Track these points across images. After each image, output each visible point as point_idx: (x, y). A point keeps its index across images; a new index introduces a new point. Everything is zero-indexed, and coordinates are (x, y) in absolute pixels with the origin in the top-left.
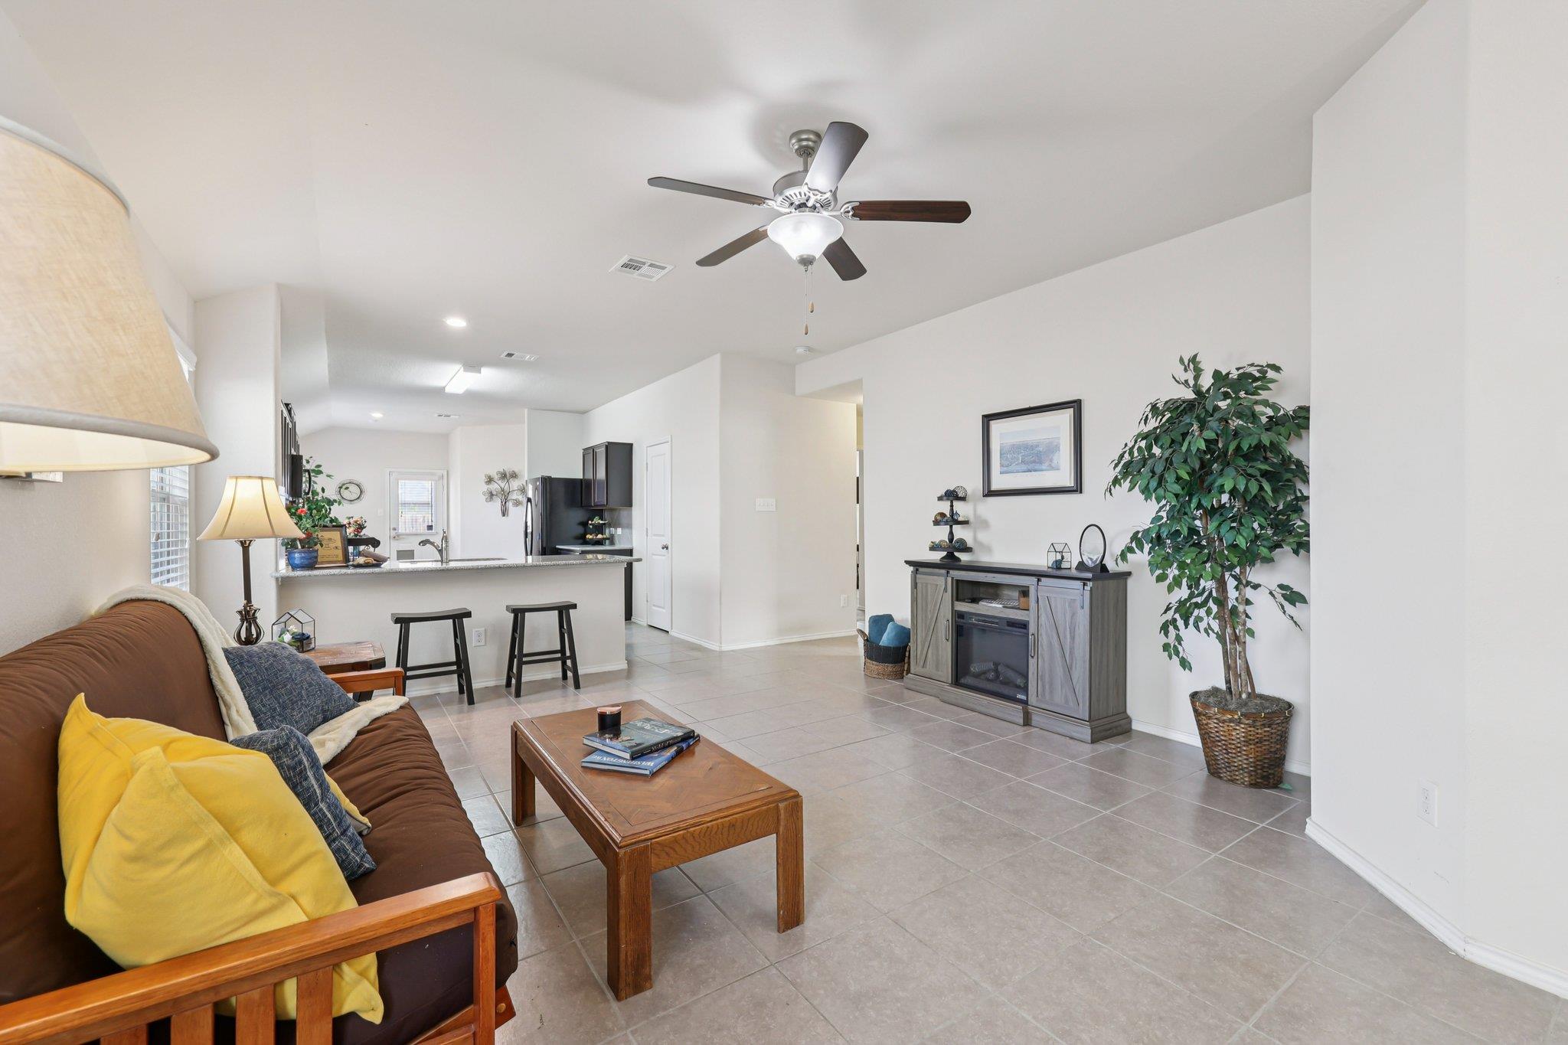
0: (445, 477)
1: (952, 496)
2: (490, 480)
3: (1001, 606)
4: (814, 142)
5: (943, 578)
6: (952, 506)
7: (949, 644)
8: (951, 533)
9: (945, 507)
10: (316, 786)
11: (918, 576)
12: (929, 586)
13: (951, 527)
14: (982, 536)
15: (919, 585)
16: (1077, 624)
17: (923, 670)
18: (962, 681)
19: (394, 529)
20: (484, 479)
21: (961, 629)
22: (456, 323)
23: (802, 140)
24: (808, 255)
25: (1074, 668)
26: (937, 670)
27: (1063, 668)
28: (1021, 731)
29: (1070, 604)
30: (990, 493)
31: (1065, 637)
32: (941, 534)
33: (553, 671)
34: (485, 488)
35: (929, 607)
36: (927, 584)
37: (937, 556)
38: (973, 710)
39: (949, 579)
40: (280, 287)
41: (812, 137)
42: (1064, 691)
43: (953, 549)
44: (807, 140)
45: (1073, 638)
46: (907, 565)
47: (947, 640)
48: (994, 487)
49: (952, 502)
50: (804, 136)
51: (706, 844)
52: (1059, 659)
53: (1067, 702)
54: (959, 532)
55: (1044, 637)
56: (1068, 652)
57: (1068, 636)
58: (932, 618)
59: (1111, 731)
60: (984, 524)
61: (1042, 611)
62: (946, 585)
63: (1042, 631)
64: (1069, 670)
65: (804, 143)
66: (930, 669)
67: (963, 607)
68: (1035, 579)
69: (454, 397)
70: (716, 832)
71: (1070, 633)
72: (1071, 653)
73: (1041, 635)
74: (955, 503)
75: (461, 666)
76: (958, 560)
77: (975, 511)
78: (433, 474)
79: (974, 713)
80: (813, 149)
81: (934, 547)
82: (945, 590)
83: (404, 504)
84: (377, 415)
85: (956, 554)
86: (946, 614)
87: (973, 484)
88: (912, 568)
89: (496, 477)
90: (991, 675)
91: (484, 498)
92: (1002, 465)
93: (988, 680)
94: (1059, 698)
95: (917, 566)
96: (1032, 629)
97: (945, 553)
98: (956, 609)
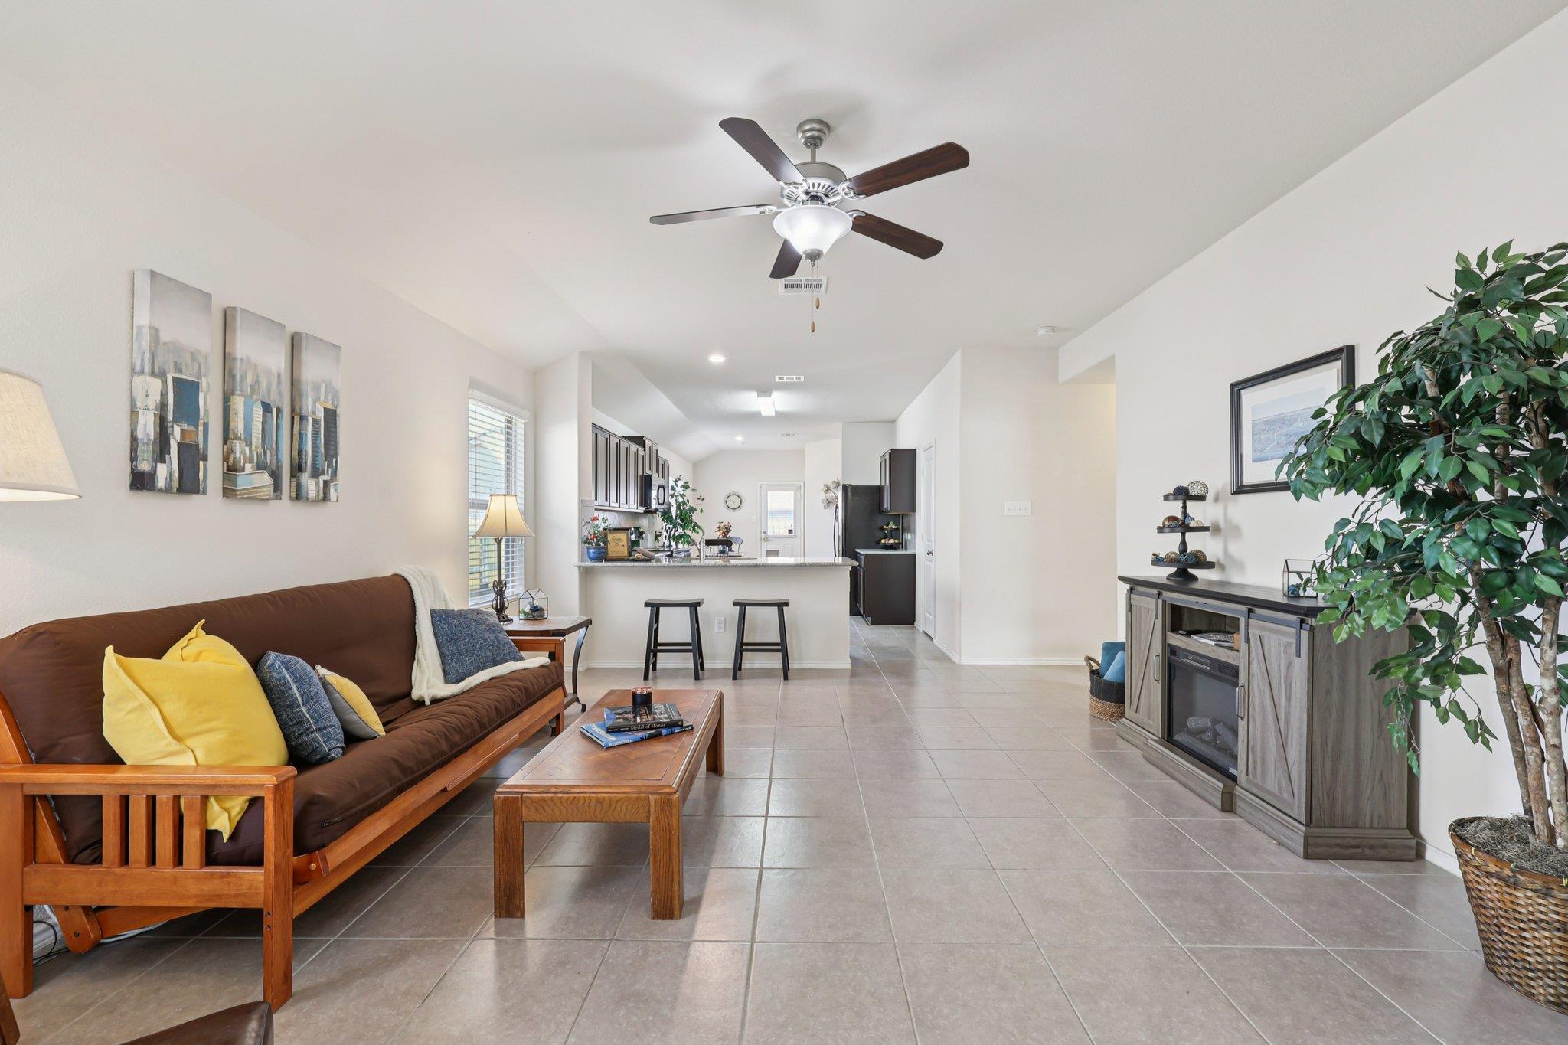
0: (802, 487)
1: (1182, 494)
2: (828, 489)
3: (1213, 643)
4: (820, 130)
5: (1154, 601)
6: (1184, 507)
7: (1160, 686)
8: (1184, 543)
9: (1175, 508)
10: (298, 695)
11: (1133, 596)
12: (1142, 609)
13: (1183, 534)
14: (1234, 549)
15: (1134, 608)
16: (1294, 681)
17: (1137, 715)
18: (1177, 737)
19: (764, 533)
20: (823, 488)
21: (1174, 667)
22: (717, 359)
23: (805, 132)
24: (813, 250)
25: (1290, 744)
26: (1149, 718)
27: (1277, 740)
28: (1220, 817)
29: (1285, 647)
30: (1240, 489)
31: (1279, 694)
32: (1170, 544)
33: (775, 662)
34: (823, 496)
35: (1142, 636)
36: (1140, 607)
37: (1163, 573)
38: (1173, 777)
39: (1160, 602)
40: (584, 354)
41: (815, 126)
42: (1277, 774)
43: (1186, 565)
44: (811, 130)
45: (1289, 698)
46: (1122, 583)
47: (1158, 681)
48: (1247, 480)
49: (1185, 503)
50: (807, 127)
51: (573, 811)
52: (1272, 727)
53: (1280, 791)
54: (1195, 542)
55: (1257, 695)
56: (1283, 717)
57: (1283, 692)
58: (1144, 651)
59: (1360, 850)
60: (1236, 531)
61: (1253, 655)
62: (1157, 612)
63: (1254, 683)
64: (1283, 744)
65: (809, 134)
66: (1141, 717)
67: (1177, 640)
68: (1244, 608)
69: (768, 418)
70: (583, 804)
71: (1286, 694)
72: (1287, 721)
73: (1253, 688)
74: (1189, 503)
75: (695, 648)
76: (1194, 578)
77: (1225, 514)
78: (793, 485)
79: (1173, 781)
80: (819, 138)
81: (1157, 561)
82: (1157, 617)
83: (772, 512)
84: (739, 439)
85: (1191, 571)
86: (1157, 647)
87: (1219, 478)
88: (1127, 586)
89: (832, 486)
90: (1207, 736)
91: (822, 505)
92: (1254, 451)
93: (1203, 741)
94: (1271, 784)
95: (1135, 585)
96: (1242, 678)
97: (1173, 570)
98: (1168, 642)
